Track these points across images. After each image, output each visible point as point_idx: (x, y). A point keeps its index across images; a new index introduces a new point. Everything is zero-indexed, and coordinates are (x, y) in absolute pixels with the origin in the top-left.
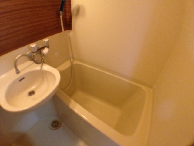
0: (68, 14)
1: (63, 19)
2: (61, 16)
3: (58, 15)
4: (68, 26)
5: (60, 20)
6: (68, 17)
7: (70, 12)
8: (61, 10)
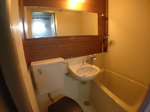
0: (106, 44)
1: (103, 47)
2: (103, 45)
3: (101, 44)
4: (106, 50)
5: (102, 47)
6: (106, 46)
7: (107, 43)
8: (103, 42)
